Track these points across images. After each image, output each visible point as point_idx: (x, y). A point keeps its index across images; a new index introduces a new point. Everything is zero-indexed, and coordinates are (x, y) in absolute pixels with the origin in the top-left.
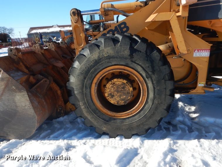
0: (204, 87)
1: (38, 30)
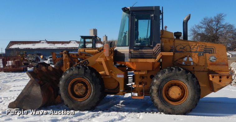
0: (123, 92)
1: (20, 44)
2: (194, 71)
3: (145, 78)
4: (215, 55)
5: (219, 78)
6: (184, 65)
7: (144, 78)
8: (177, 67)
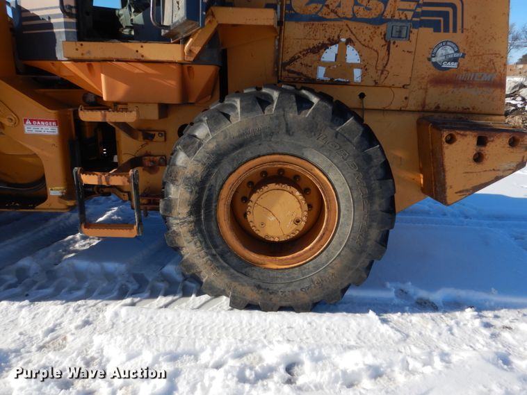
0: (61, 197)
2: (363, 110)
3: (157, 138)
4: (458, 37)
5: (474, 141)
6: (322, 82)
7: (153, 136)
8: (289, 87)
